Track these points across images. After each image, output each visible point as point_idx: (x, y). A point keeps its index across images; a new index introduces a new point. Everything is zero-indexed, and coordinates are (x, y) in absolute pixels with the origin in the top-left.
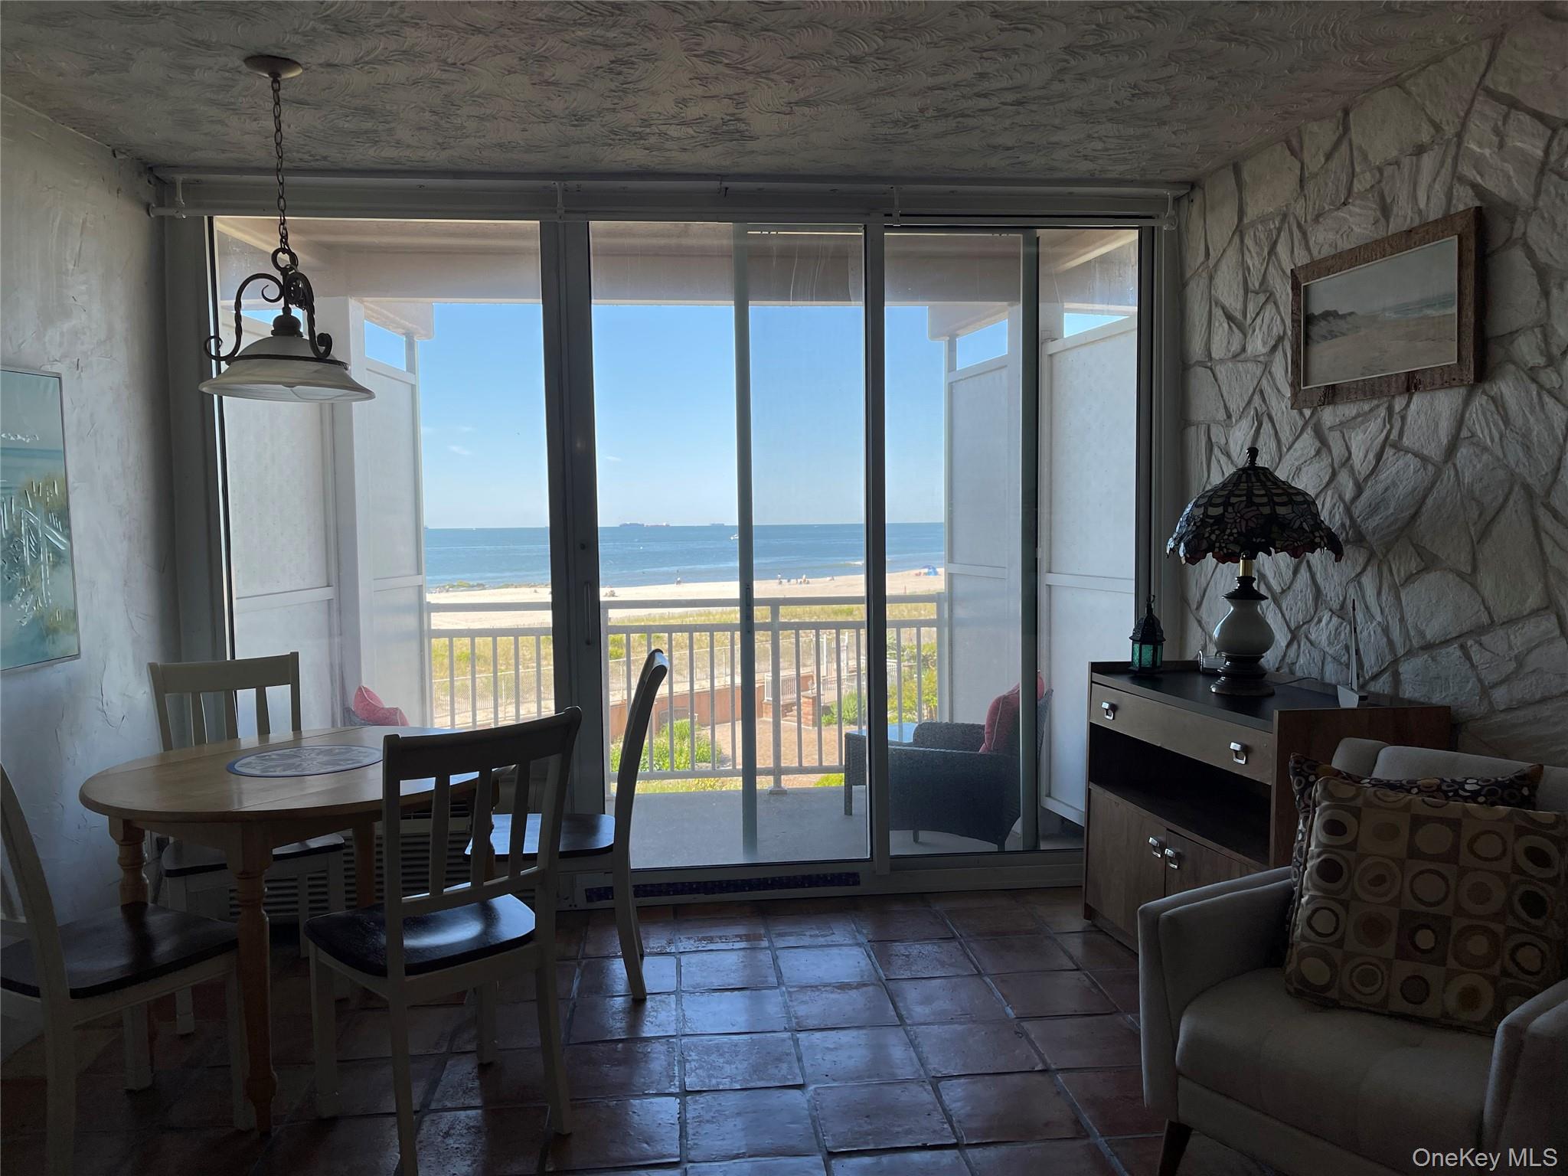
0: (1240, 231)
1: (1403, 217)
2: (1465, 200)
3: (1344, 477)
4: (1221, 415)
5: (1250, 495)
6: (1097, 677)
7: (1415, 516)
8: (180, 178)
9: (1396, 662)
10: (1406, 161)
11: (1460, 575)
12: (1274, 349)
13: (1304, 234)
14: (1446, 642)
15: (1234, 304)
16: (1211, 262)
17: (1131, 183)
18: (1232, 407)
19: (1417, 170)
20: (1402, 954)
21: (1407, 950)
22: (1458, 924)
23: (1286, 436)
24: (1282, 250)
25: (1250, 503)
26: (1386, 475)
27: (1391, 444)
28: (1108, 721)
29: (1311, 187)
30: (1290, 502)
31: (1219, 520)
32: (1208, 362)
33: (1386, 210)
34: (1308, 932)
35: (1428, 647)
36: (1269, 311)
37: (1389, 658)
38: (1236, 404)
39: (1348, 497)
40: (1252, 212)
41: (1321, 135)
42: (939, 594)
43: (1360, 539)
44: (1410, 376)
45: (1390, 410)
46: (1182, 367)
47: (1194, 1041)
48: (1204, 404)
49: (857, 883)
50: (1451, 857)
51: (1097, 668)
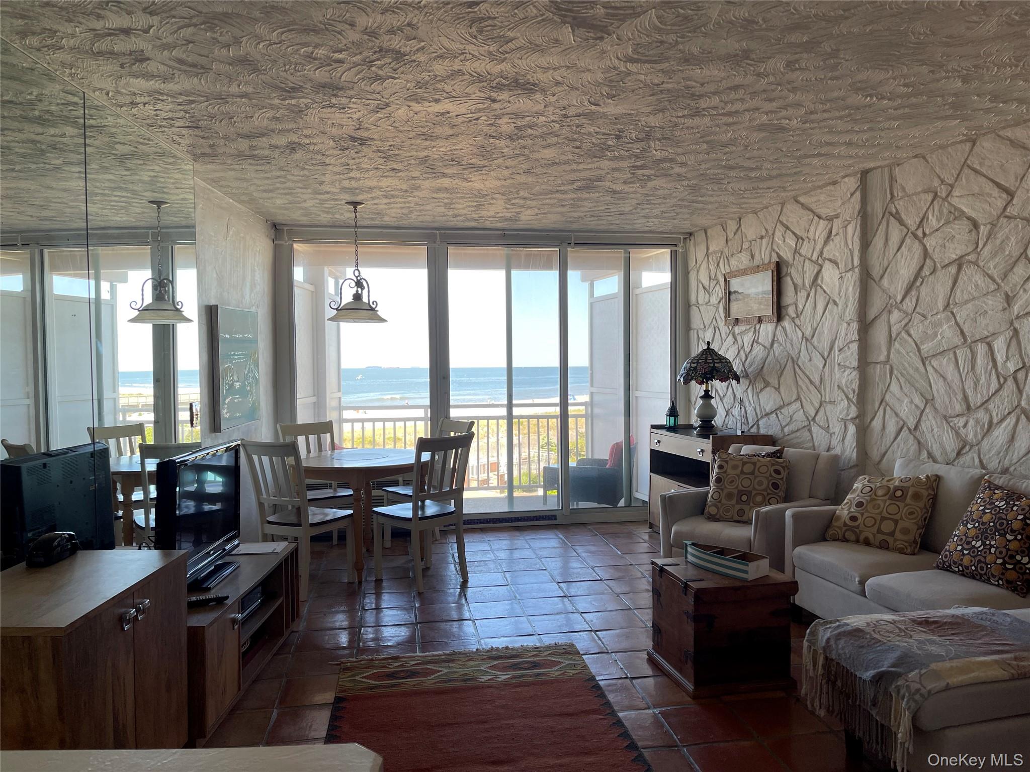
0: (707, 255)
1: (758, 261)
2: (775, 259)
3: (742, 352)
4: (702, 326)
5: (706, 359)
6: (653, 430)
7: (763, 367)
8: (286, 229)
9: (758, 421)
10: (758, 241)
11: (775, 388)
12: (719, 302)
13: (728, 260)
14: (772, 413)
15: (706, 282)
16: (698, 266)
17: (666, 233)
18: (706, 324)
19: (761, 244)
20: (737, 503)
21: (739, 501)
22: (754, 493)
23: (724, 336)
24: (721, 265)
25: (706, 362)
26: (754, 352)
27: (755, 341)
28: (657, 448)
29: (729, 243)
30: (721, 362)
31: (695, 368)
32: (697, 305)
33: (753, 256)
34: (712, 500)
35: (767, 415)
36: (718, 287)
37: (756, 420)
38: (707, 323)
39: (743, 360)
40: (711, 249)
41: (732, 226)
42: (586, 402)
43: (747, 376)
44: (760, 317)
45: (755, 328)
46: (688, 306)
47: (675, 533)
48: (696, 322)
49: (556, 519)
50: (752, 473)
51: (653, 427)
